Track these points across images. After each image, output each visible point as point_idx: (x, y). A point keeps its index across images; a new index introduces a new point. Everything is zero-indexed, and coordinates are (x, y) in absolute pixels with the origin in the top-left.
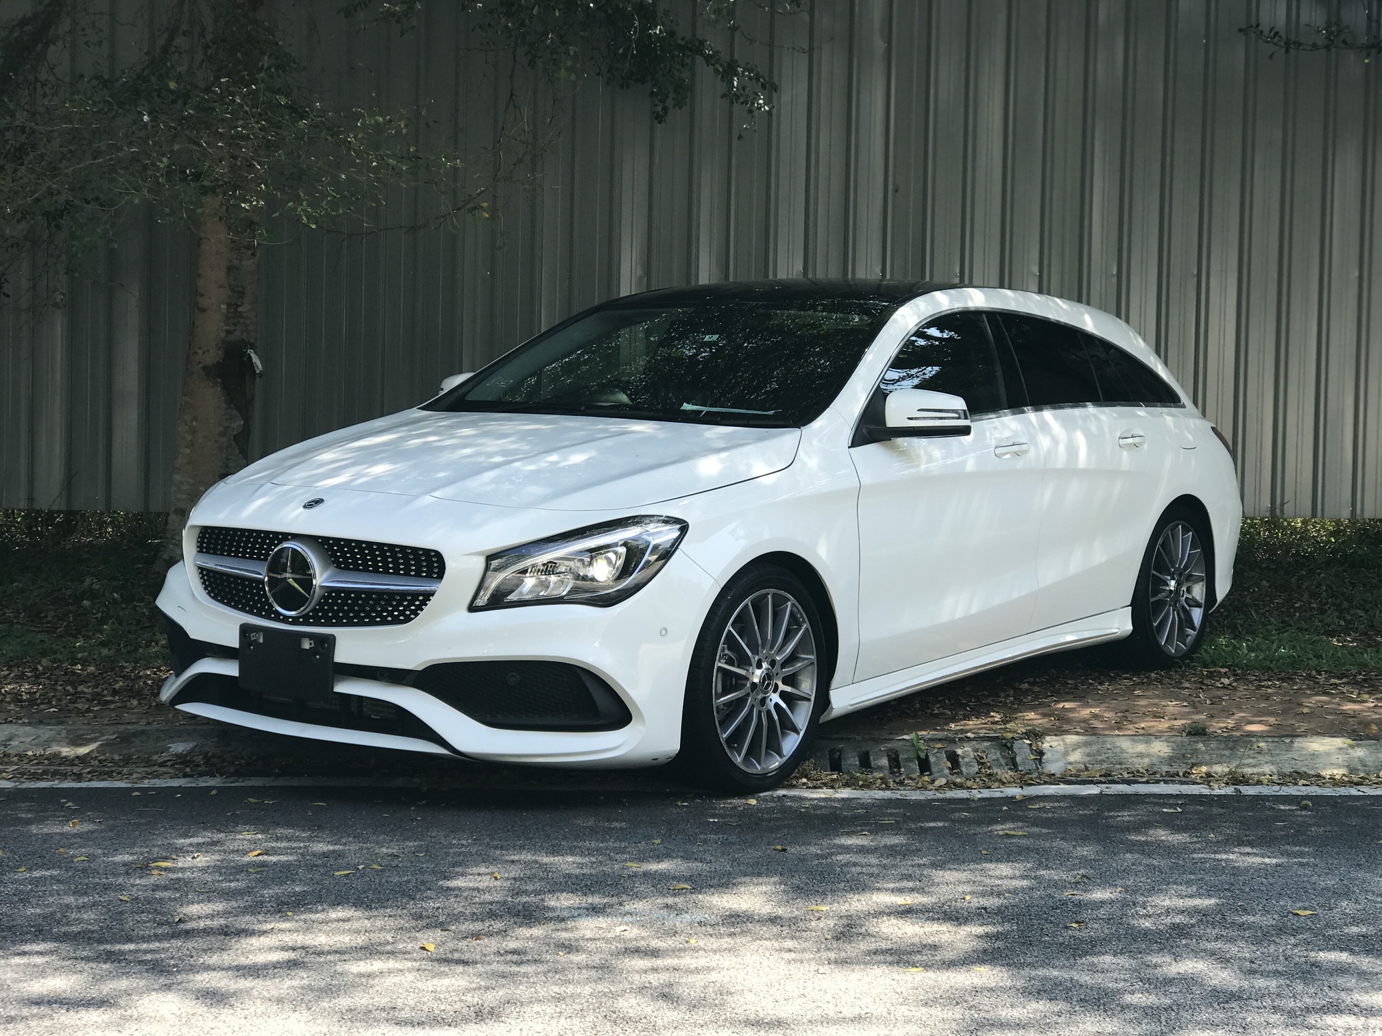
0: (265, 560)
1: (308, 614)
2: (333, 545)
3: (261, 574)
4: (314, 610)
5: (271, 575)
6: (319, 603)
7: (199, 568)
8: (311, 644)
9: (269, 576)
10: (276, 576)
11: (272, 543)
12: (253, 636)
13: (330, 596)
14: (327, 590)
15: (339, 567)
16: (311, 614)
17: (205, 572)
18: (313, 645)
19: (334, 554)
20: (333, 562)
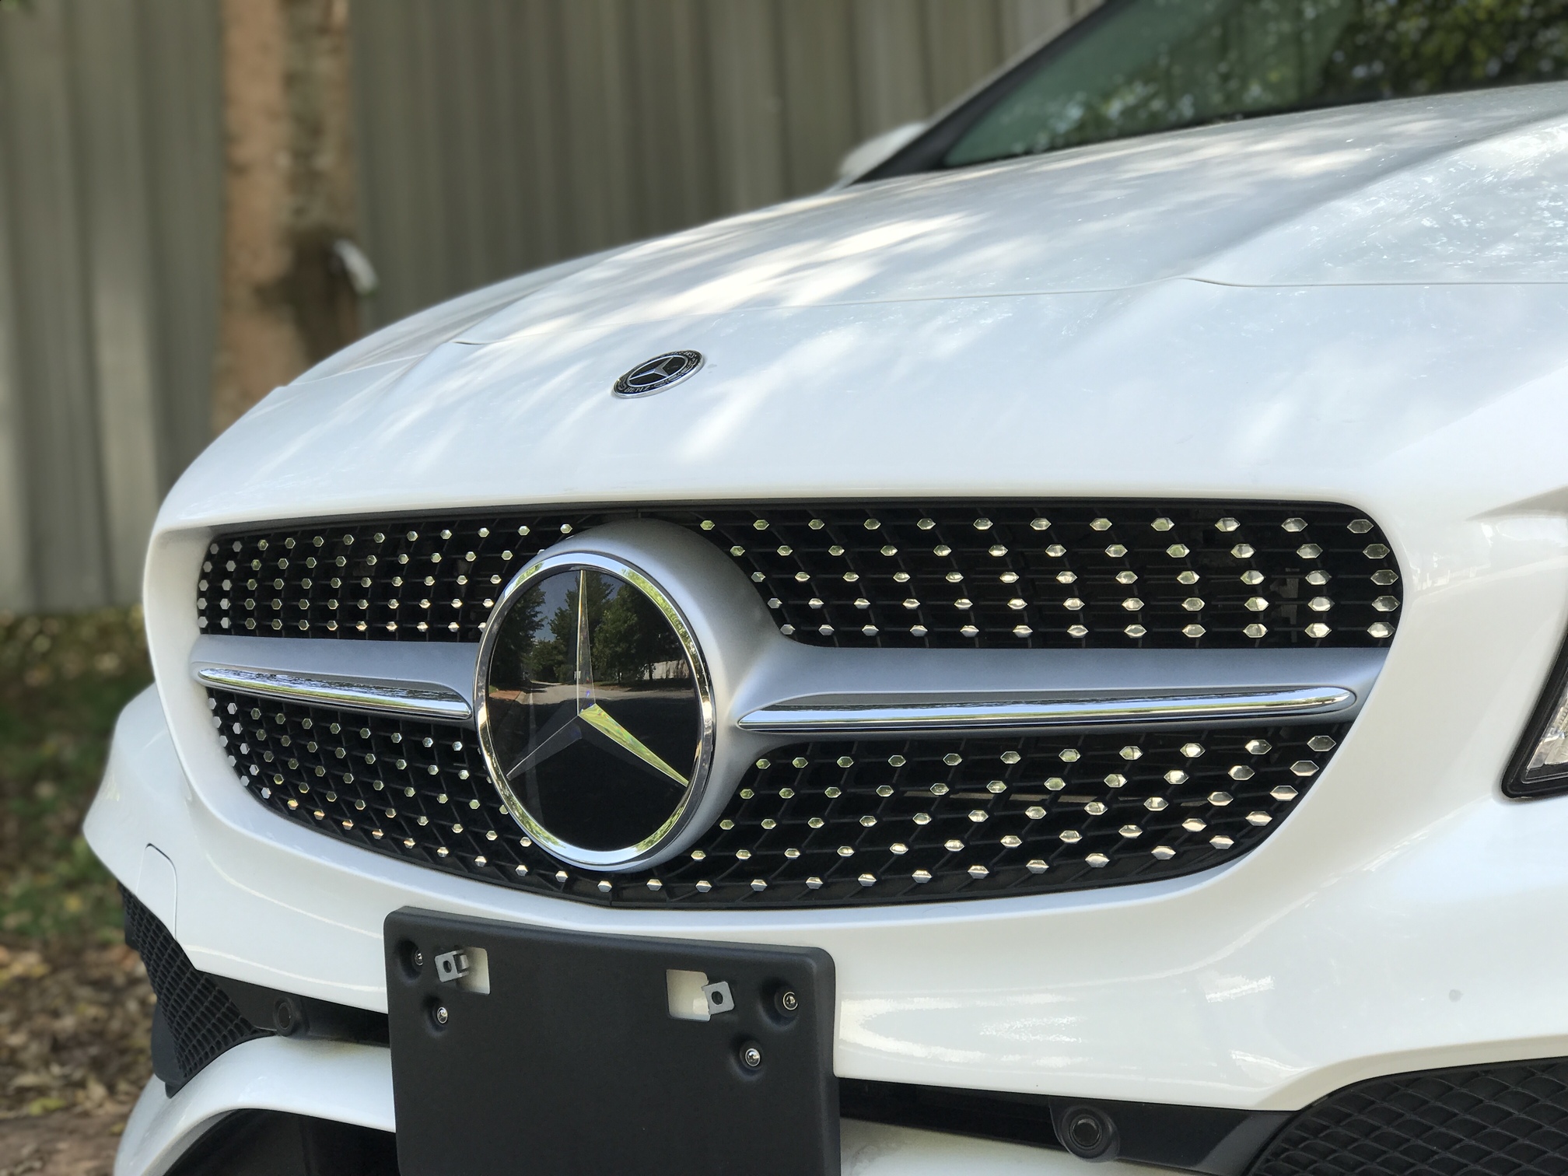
0: (469, 635)
1: (683, 858)
2: (769, 539)
3: (457, 698)
4: (709, 838)
5: (497, 694)
6: (733, 807)
7: (212, 692)
8: (717, 998)
9: (492, 705)
10: (520, 697)
11: (489, 563)
12: (446, 967)
13: (780, 773)
14: (765, 744)
15: (807, 635)
16: (698, 856)
17: (232, 708)
18: (728, 1004)
19: (779, 582)
20: (779, 617)
